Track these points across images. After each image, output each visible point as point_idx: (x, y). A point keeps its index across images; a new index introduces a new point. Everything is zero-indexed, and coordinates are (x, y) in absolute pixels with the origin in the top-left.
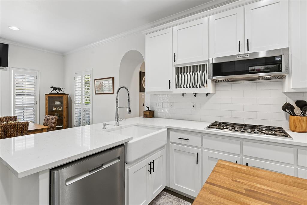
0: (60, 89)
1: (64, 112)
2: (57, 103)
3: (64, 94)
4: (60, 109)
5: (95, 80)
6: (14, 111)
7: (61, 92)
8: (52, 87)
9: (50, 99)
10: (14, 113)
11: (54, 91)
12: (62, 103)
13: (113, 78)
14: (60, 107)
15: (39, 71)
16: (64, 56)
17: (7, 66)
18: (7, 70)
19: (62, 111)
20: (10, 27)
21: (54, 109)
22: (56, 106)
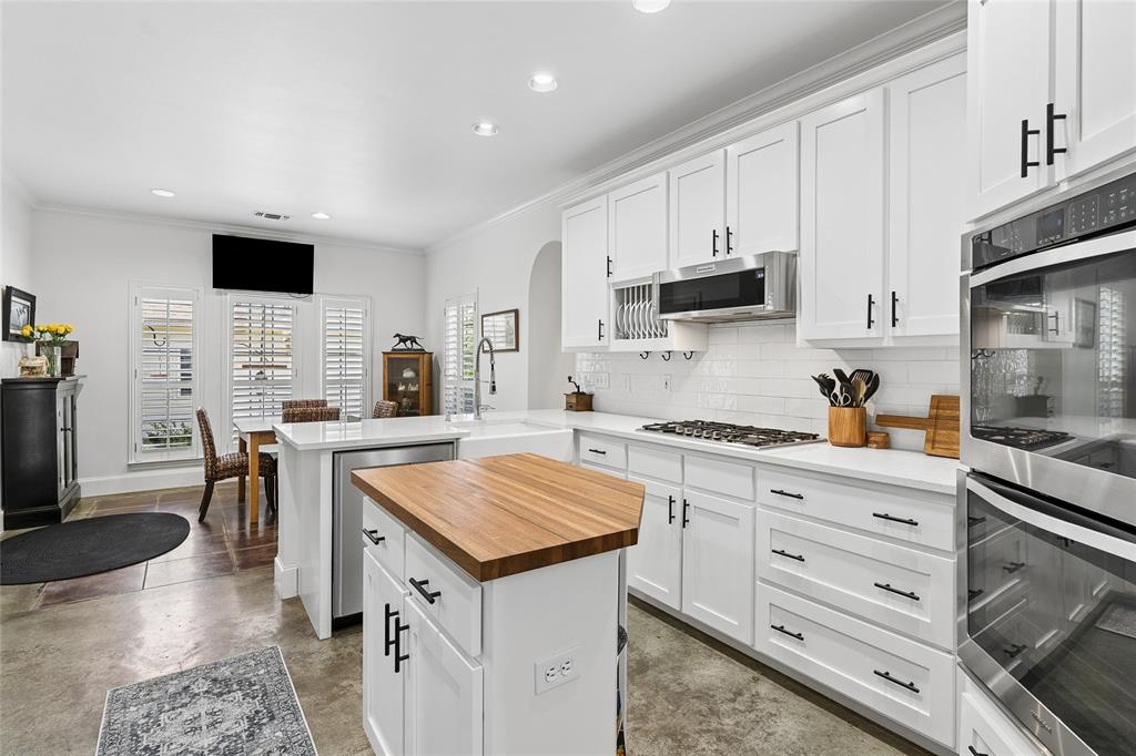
0: (413, 340)
1: (421, 397)
2: (408, 374)
3: (422, 351)
4: (413, 389)
5: (483, 316)
6: (325, 389)
7: (415, 346)
8: (398, 335)
9: (394, 362)
10: (325, 395)
11: (402, 346)
12: (417, 373)
13: (516, 312)
14: (414, 385)
15: (371, 298)
16: (424, 256)
17: (311, 292)
18: (311, 301)
19: (417, 393)
20: (315, 216)
21: (401, 388)
22: (406, 382)
